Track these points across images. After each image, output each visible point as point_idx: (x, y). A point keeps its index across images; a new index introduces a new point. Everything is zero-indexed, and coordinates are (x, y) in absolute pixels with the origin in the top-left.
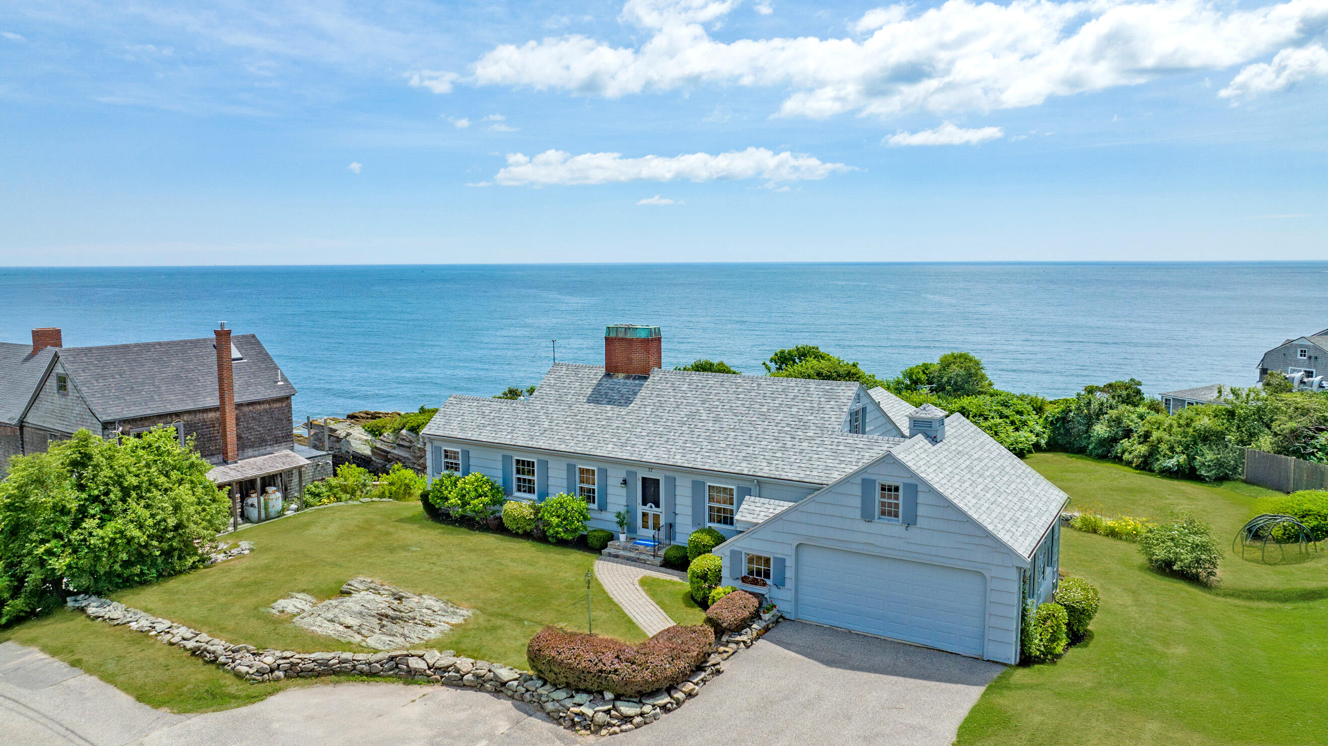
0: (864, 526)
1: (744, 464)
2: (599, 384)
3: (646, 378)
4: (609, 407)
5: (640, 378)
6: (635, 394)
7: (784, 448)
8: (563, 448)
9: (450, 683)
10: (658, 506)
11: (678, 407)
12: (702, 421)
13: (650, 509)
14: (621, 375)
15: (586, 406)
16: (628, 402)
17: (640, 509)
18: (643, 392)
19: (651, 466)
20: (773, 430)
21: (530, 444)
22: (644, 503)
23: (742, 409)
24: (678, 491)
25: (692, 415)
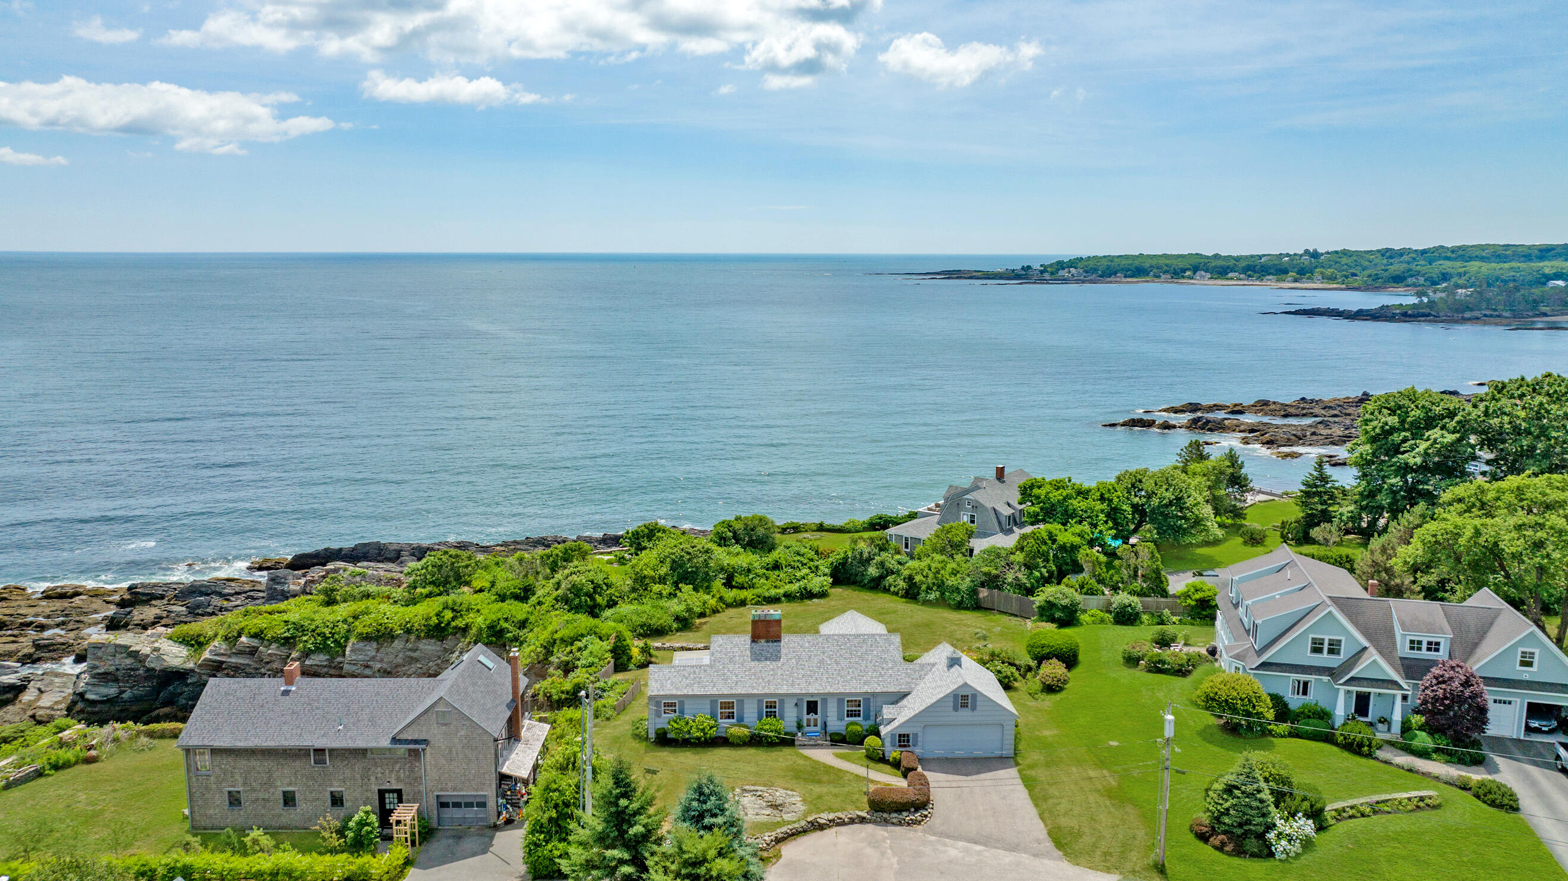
0: (954, 713)
1: (866, 687)
2: (752, 648)
3: (780, 641)
4: (768, 663)
5: (775, 641)
6: (779, 652)
7: (881, 675)
8: (755, 692)
9: (838, 825)
10: (816, 714)
11: (810, 657)
12: (829, 665)
13: (812, 716)
14: (763, 641)
15: (753, 663)
16: (777, 658)
17: (805, 717)
18: (784, 651)
19: (812, 695)
20: (870, 665)
21: (733, 692)
22: (808, 714)
23: (848, 655)
24: (829, 705)
25: (822, 662)
